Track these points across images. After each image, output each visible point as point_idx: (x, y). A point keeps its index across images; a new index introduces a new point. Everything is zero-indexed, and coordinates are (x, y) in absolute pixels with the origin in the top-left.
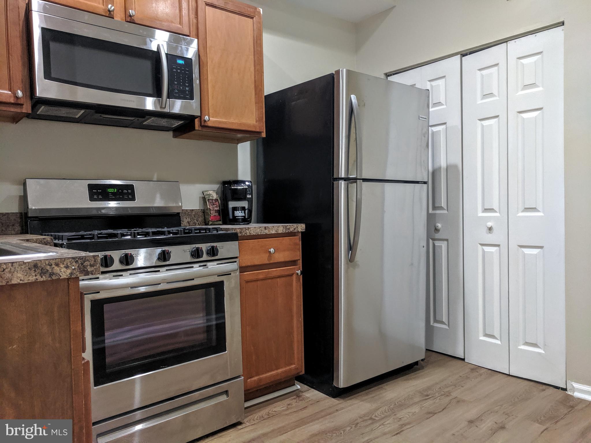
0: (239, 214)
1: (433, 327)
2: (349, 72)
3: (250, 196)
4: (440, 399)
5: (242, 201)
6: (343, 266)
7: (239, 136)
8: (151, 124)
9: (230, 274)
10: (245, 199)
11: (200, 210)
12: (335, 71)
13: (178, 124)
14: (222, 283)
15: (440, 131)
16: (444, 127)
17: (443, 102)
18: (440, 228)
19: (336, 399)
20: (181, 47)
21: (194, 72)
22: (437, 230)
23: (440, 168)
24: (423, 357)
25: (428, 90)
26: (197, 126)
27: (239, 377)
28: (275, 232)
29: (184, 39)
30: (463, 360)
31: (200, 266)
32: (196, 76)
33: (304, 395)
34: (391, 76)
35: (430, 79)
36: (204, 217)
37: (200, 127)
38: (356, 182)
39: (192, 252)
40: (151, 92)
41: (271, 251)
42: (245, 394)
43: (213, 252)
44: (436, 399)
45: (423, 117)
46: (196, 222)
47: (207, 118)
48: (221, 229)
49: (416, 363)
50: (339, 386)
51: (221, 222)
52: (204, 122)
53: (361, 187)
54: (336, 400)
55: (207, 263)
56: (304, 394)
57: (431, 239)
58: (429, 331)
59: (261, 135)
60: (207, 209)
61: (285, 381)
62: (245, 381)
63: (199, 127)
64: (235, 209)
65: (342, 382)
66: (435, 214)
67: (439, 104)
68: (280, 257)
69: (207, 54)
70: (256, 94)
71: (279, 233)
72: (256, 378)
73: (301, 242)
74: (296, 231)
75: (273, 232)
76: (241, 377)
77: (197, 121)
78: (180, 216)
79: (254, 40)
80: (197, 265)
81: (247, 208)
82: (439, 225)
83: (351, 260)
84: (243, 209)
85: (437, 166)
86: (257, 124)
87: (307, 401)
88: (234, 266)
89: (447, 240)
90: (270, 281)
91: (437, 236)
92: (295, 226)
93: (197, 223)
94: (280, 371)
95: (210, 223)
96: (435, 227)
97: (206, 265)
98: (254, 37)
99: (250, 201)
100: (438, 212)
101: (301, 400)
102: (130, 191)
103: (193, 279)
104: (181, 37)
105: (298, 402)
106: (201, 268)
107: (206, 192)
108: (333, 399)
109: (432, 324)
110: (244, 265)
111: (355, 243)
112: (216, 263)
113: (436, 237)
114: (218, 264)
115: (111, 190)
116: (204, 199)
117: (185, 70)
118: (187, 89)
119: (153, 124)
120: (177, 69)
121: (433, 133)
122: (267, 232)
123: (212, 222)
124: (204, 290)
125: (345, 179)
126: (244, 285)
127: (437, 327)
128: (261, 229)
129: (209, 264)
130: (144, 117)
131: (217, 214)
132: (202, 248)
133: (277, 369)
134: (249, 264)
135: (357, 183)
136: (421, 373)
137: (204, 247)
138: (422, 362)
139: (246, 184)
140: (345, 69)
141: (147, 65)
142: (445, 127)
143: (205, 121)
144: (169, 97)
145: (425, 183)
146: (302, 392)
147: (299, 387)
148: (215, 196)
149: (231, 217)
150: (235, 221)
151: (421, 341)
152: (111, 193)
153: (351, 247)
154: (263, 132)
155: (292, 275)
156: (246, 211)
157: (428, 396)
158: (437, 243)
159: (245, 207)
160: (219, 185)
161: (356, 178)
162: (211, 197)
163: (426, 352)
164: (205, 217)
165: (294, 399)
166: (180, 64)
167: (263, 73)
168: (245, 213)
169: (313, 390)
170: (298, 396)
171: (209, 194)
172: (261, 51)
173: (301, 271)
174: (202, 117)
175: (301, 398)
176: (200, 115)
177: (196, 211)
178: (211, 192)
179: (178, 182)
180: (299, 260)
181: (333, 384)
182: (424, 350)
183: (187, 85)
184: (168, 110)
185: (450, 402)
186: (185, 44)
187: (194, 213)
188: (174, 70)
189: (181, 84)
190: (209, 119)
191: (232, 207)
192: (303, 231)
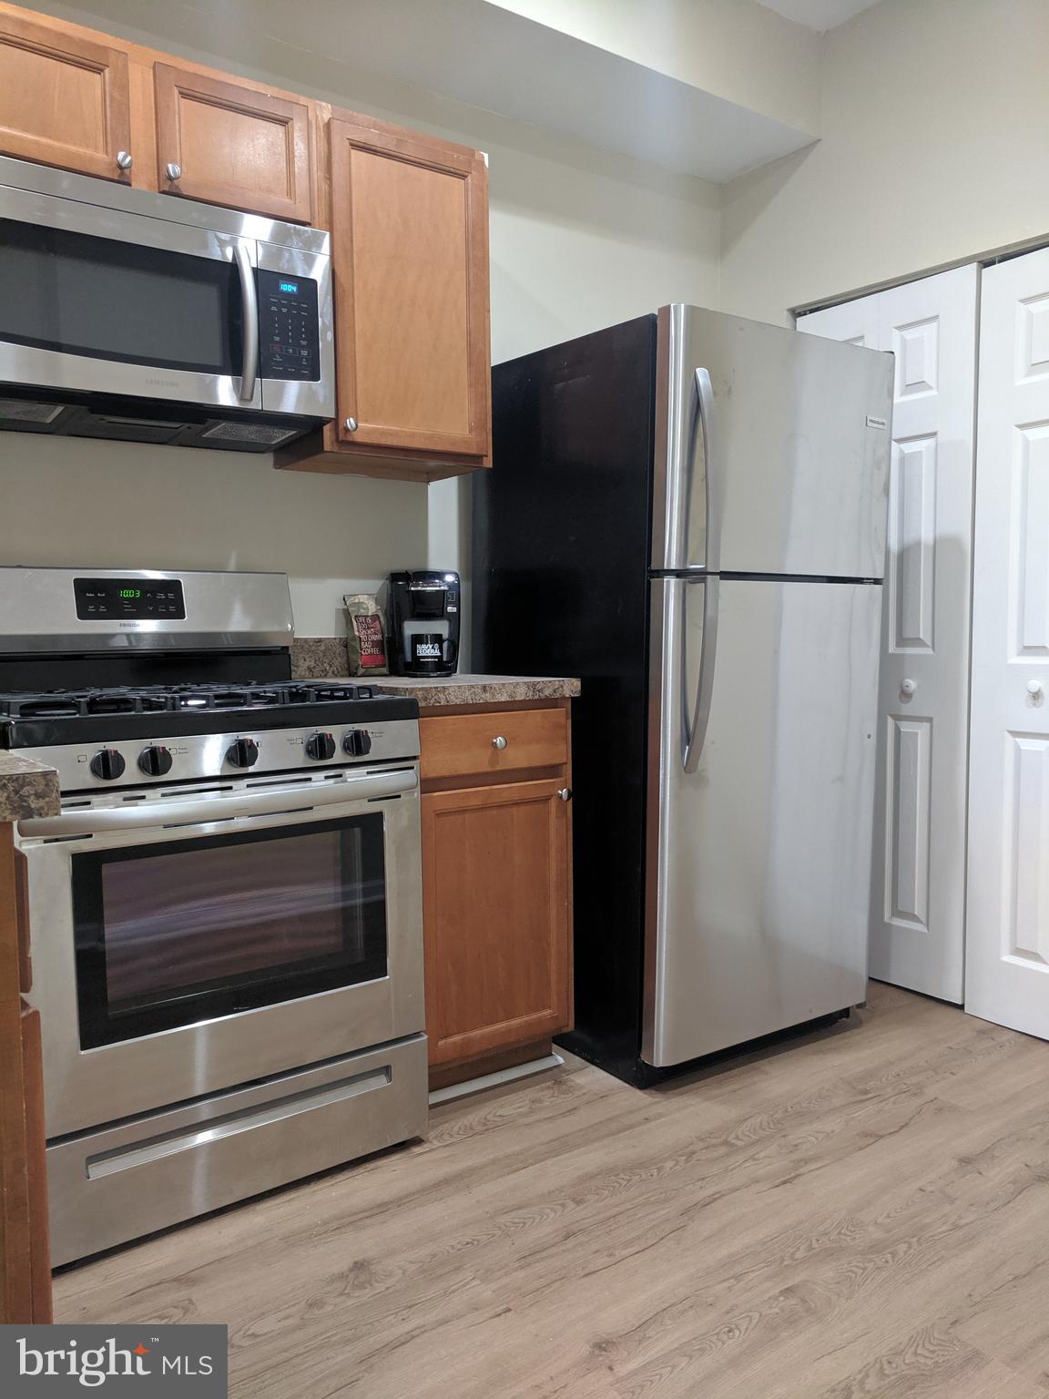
0: (427, 651)
1: (890, 926)
2: (691, 311)
3: (455, 610)
4: (894, 1103)
5: (436, 620)
6: (668, 781)
7: (432, 463)
8: (223, 437)
9: (399, 796)
10: (442, 616)
11: (338, 641)
12: (659, 310)
13: (284, 438)
14: (379, 817)
15: (920, 452)
16: (930, 442)
17: (931, 381)
18: (914, 691)
19: (645, 1091)
20: (291, 253)
21: (322, 313)
22: (905, 695)
23: (918, 544)
24: (861, 1000)
25: (893, 353)
26: (329, 443)
27: (416, 1035)
28: (508, 699)
29: (298, 233)
30: (961, 1007)
31: (327, 778)
32: (325, 321)
33: (573, 1081)
34: (805, 314)
35: (900, 324)
36: (345, 658)
37: (335, 444)
38: (704, 580)
39: (309, 744)
40: (217, 362)
41: (498, 742)
42: (430, 1076)
43: (358, 744)
44: (886, 1102)
45: (876, 419)
46: (328, 668)
47: (351, 422)
48: (381, 690)
49: (845, 1013)
50: (652, 1062)
51: (385, 670)
52: (344, 431)
53: (717, 591)
54: (645, 1093)
55: (345, 770)
56: (572, 1077)
57: (891, 716)
58: (879, 935)
59: (482, 464)
60: (354, 638)
61: (527, 1046)
62: (432, 1044)
63: (332, 443)
64: (418, 639)
65: (662, 1053)
66: (902, 656)
67: (920, 385)
68: (519, 758)
69: (353, 269)
70: (470, 364)
71: (517, 699)
72: (457, 1038)
73: (570, 721)
74: (557, 695)
75: (504, 698)
76: (422, 1036)
77: (327, 429)
78: (289, 656)
79: (467, 232)
80: (322, 775)
81: (446, 635)
82: (912, 684)
83: (689, 766)
84: (437, 639)
85: (910, 538)
86: (473, 436)
87: (578, 1093)
88: (408, 778)
89: (930, 720)
90: (494, 812)
91: (906, 709)
92: (557, 683)
93: (331, 671)
94: (515, 1022)
95: (361, 671)
96: (901, 687)
97: (340, 776)
98: (467, 223)
99: (455, 620)
100: (909, 651)
101: (564, 1093)
102: (171, 596)
103: (311, 808)
104: (291, 227)
105: (557, 1097)
106: (331, 781)
107: (352, 599)
108: (639, 1093)
109: (886, 919)
110: (432, 774)
111: (698, 724)
112: (364, 770)
113: (903, 713)
114: (368, 773)
115: (127, 594)
116: (347, 613)
117: (299, 309)
118: (304, 353)
119: (226, 437)
120: (280, 306)
121: (903, 459)
122: (488, 697)
123: (364, 670)
124: (338, 833)
125: (678, 574)
126: (431, 822)
127: (900, 927)
128: (473, 690)
129: (348, 772)
130: (202, 422)
131: (376, 651)
132: (331, 735)
133: (509, 1017)
134: (445, 772)
135: (705, 583)
136: (853, 1036)
137: (338, 733)
138: (858, 1011)
139: (444, 582)
140: (683, 305)
141: (208, 297)
142: (933, 445)
143: (347, 430)
144: (261, 372)
145: (877, 581)
146: (568, 1072)
147: (561, 1060)
148: (371, 607)
149: (409, 658)
150: (417, 668)
151: (857, 958)
152: (126, 599)
153: (689, 737)
154: (487, 456)
155: (547, 799)
156: (445, 645)
157: (866, 1092)
158: (906, 727)
159: (441, 635)
160: (382, 582)
161: (704, 571)
162: (362, 611)
163: (868, 987)
164: (348, 657)
165: (549, 1088)
166: (288, 294)
167: (489, 311)
168: (441, 649)
169: (593, 1067)
170: (558, 1082)
171: (359, 603)
172: (484, 258)
173: (569, 790)
174: (341, 422)
175: (564, 1087)
176: (333, 416)
177: (327, 641)
178: (363, 598)
179: (284, 573)
180: (566, 763)
181: (639, 1056)
182: (865, 979)
183: (304, 343)
184: (257, 404)
185: (918, 1109)
186: (300, 244)
187: (323, 648)
188: (274, 308)
189: (290, 341)
190: (357, 425)
191: (412, 635)
192: (576, 695)
